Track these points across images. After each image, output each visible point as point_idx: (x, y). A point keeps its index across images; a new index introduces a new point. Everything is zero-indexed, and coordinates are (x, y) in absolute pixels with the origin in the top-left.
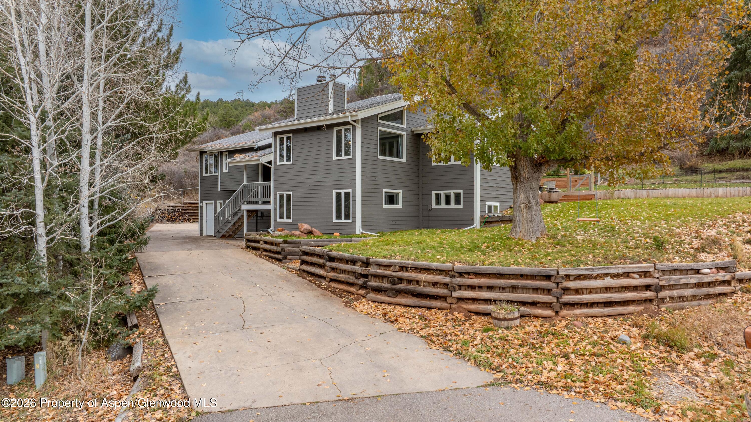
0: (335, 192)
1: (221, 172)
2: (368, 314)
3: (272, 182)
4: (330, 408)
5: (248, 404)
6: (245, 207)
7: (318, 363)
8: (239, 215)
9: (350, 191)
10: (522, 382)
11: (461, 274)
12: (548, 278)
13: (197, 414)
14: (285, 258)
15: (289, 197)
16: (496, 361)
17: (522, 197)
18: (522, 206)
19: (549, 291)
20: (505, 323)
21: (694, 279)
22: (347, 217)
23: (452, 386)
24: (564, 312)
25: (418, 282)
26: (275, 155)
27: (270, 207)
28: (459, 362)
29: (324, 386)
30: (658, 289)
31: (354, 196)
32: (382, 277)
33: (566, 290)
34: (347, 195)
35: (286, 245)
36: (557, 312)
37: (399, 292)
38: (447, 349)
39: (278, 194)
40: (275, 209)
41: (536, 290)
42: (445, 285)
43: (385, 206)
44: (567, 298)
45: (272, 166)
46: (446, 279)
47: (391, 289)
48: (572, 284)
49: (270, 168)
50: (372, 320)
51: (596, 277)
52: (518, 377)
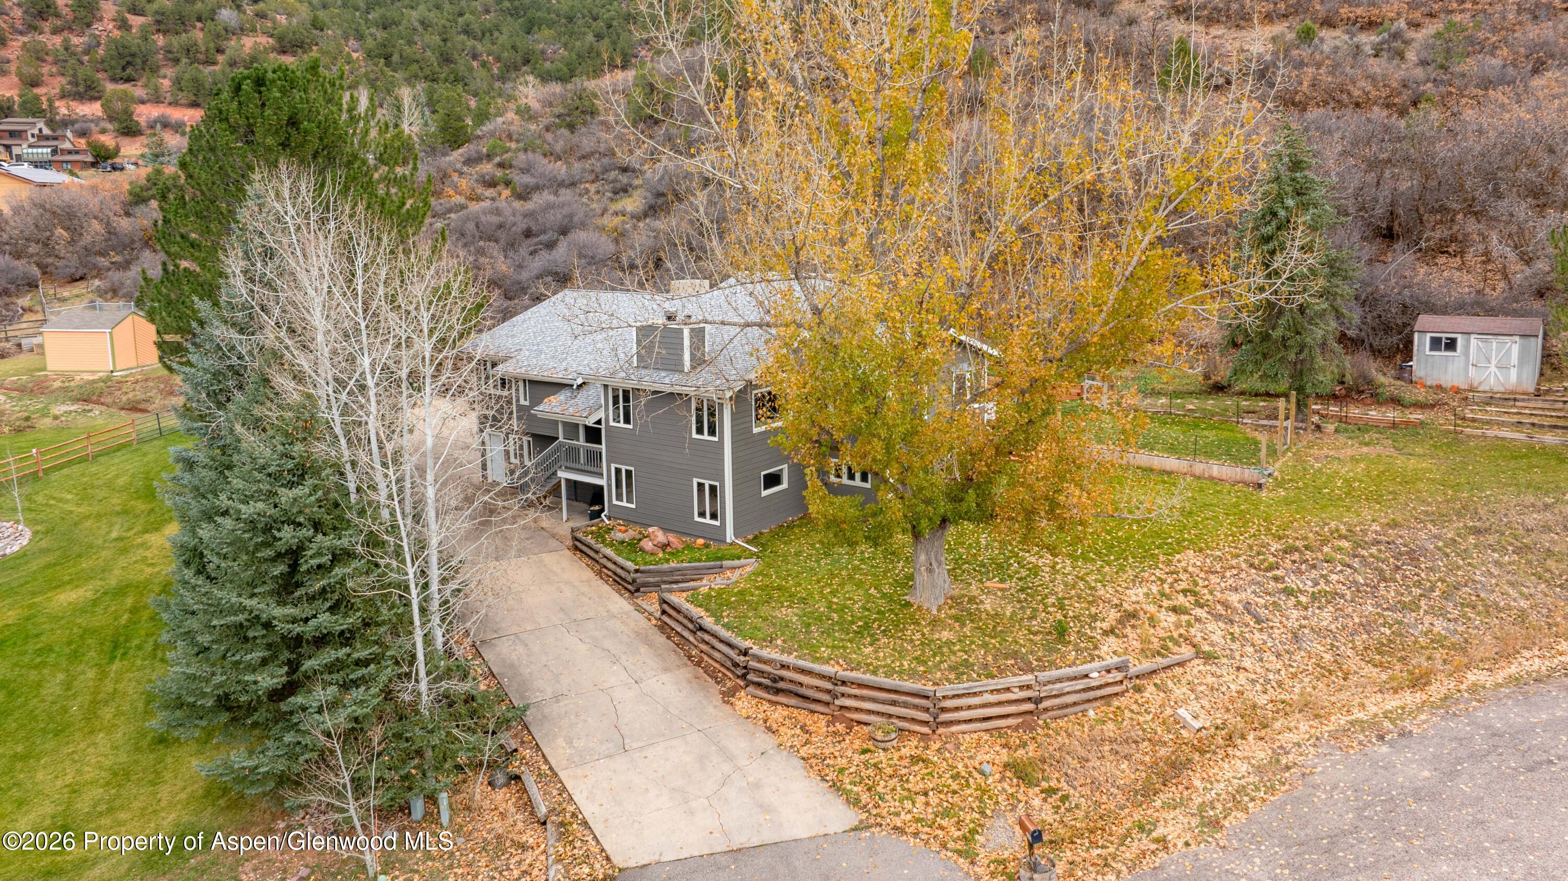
0: (695, 481)
1: (518, 406)
2: (748, 717)
3: (603, 447)
4: (723, 860)
5: (657, 858)
6: (563, 475)
7: (706, 801)
8: (554, 482)
9: (717, 484)
10: (881, 825)
11: (844, 683)
12: (927, 698)
13: (620, 870)
14: (638, 590)
15: (629, 473)
16: (865, 798)
17: (923, 558)
18: (923, 569)
19: (927, 710)
20: (883, 745)
21: (1081, 684)
22: (714, 516)
23: (822, 831)
24: (941, 730)
25: (801, 684)
26: (607, 410)
27: (602, 482)
28: (831, 797)
29: (716, 835)
30: (1038, 701)
31: (722, 492)
32: (762, 673)
33: (943, 710)
34: (713, 489)
35: (638, 575)
36: (934, 731)
37: (778, 691)
38: (823, 779)
39: (613, 466)
40: (609, 486)
41: (916, 707)
42: (829, 692)
43: (765, 493)
44: (944, 717)
45: (603, 426)
46: (829, 686)
47: (772, 688)
48: (948, 704)
49: (600, 430)
50: (752, 727)
51: (975, 694)
52: (879, 820)
